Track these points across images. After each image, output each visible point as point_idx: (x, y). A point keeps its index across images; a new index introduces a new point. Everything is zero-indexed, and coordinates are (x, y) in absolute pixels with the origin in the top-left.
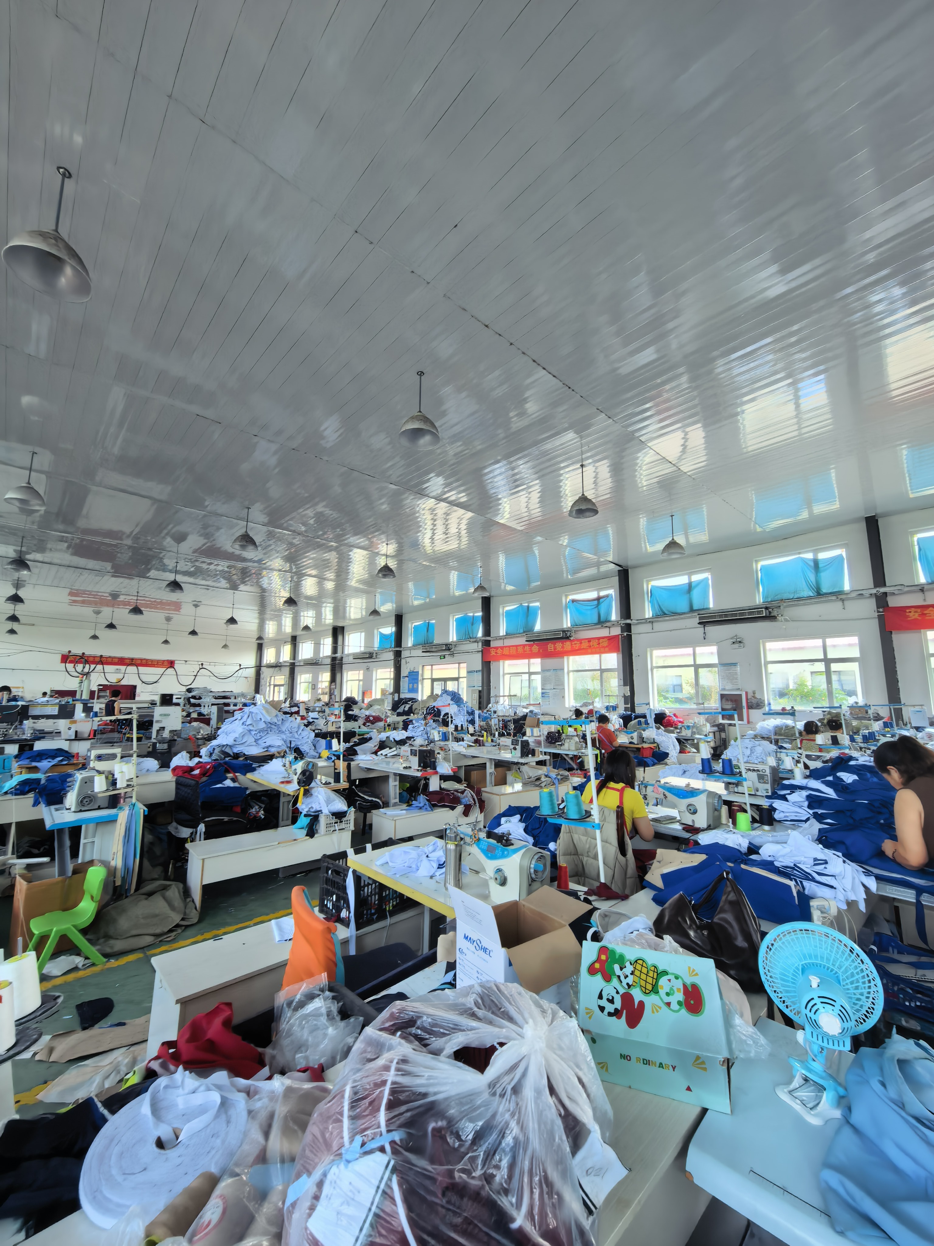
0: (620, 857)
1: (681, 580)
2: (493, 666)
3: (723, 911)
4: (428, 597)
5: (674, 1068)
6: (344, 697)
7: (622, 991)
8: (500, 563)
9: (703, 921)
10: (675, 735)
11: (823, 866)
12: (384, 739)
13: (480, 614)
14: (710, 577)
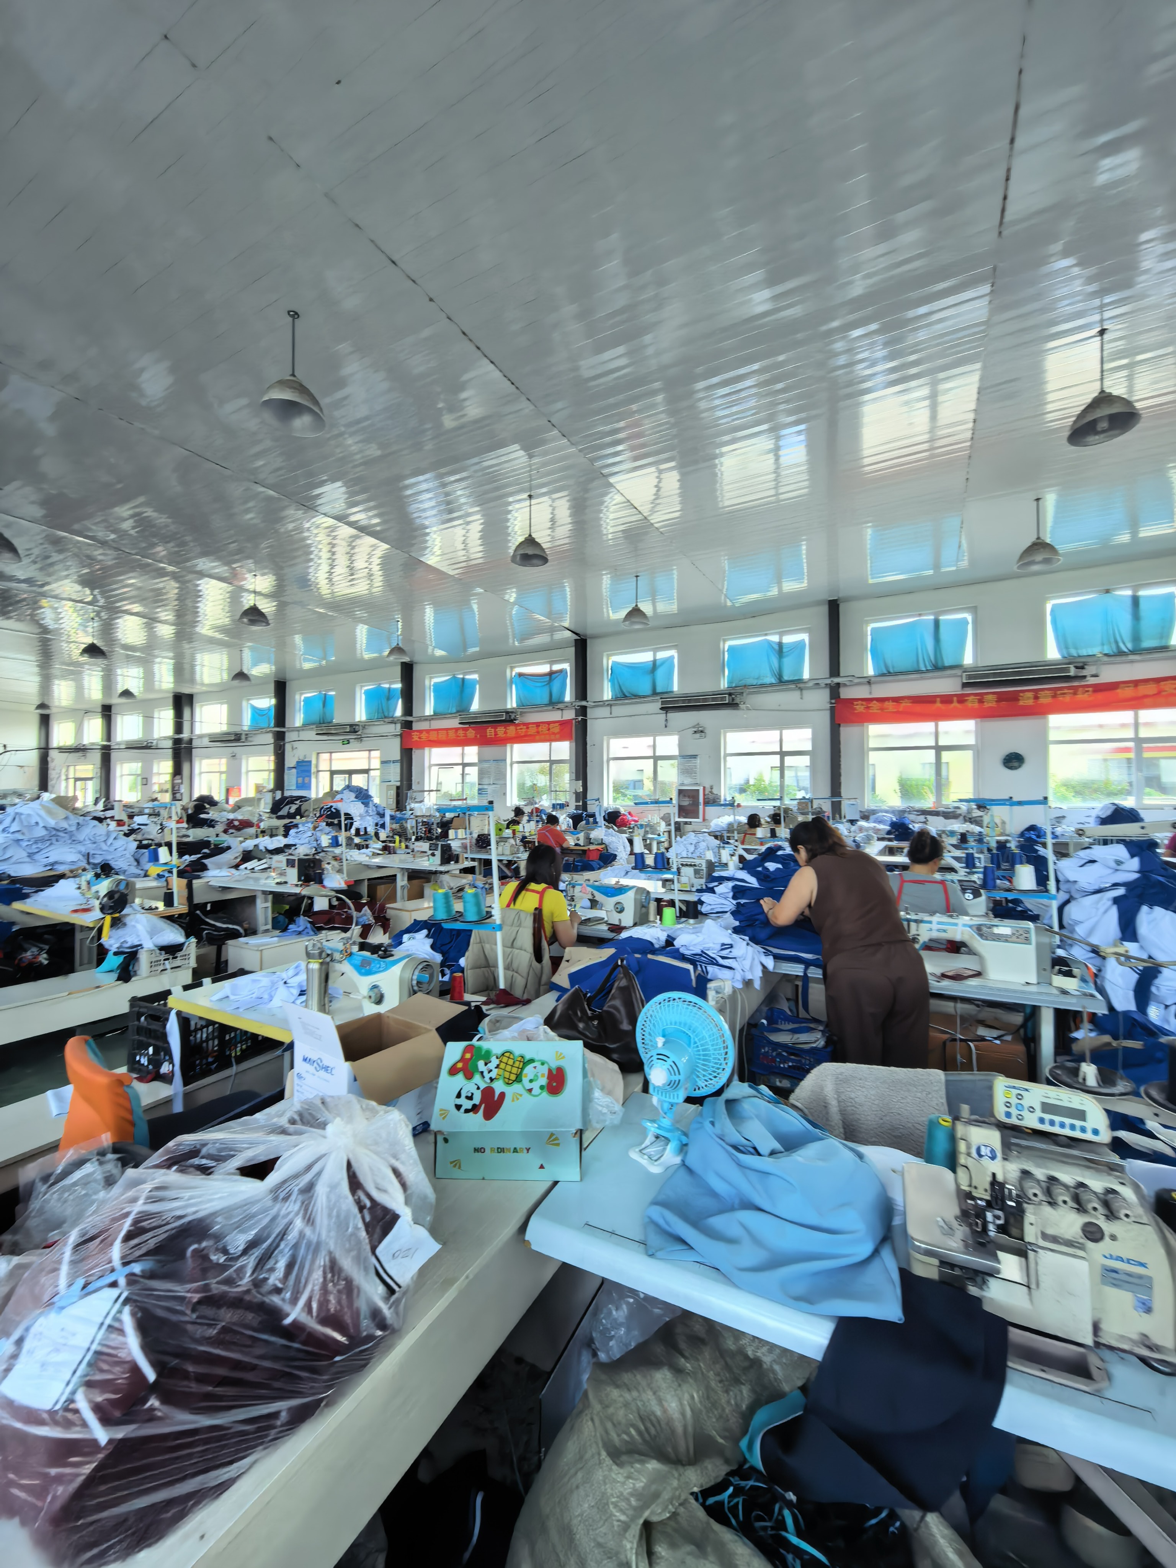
0: (535, 963)
1: (644, 657)
2: (416, 754)
3: (613, 998)
4: (324, 659)
5: (528, 1150)
6: (196, 795)
7: (483, 1086)
8: (427, 618)
9: (595, 1011)
10: (627, 835)
11: (729, 950)
12: (251, 848)
13: (399, 686)
14: (676, 655)
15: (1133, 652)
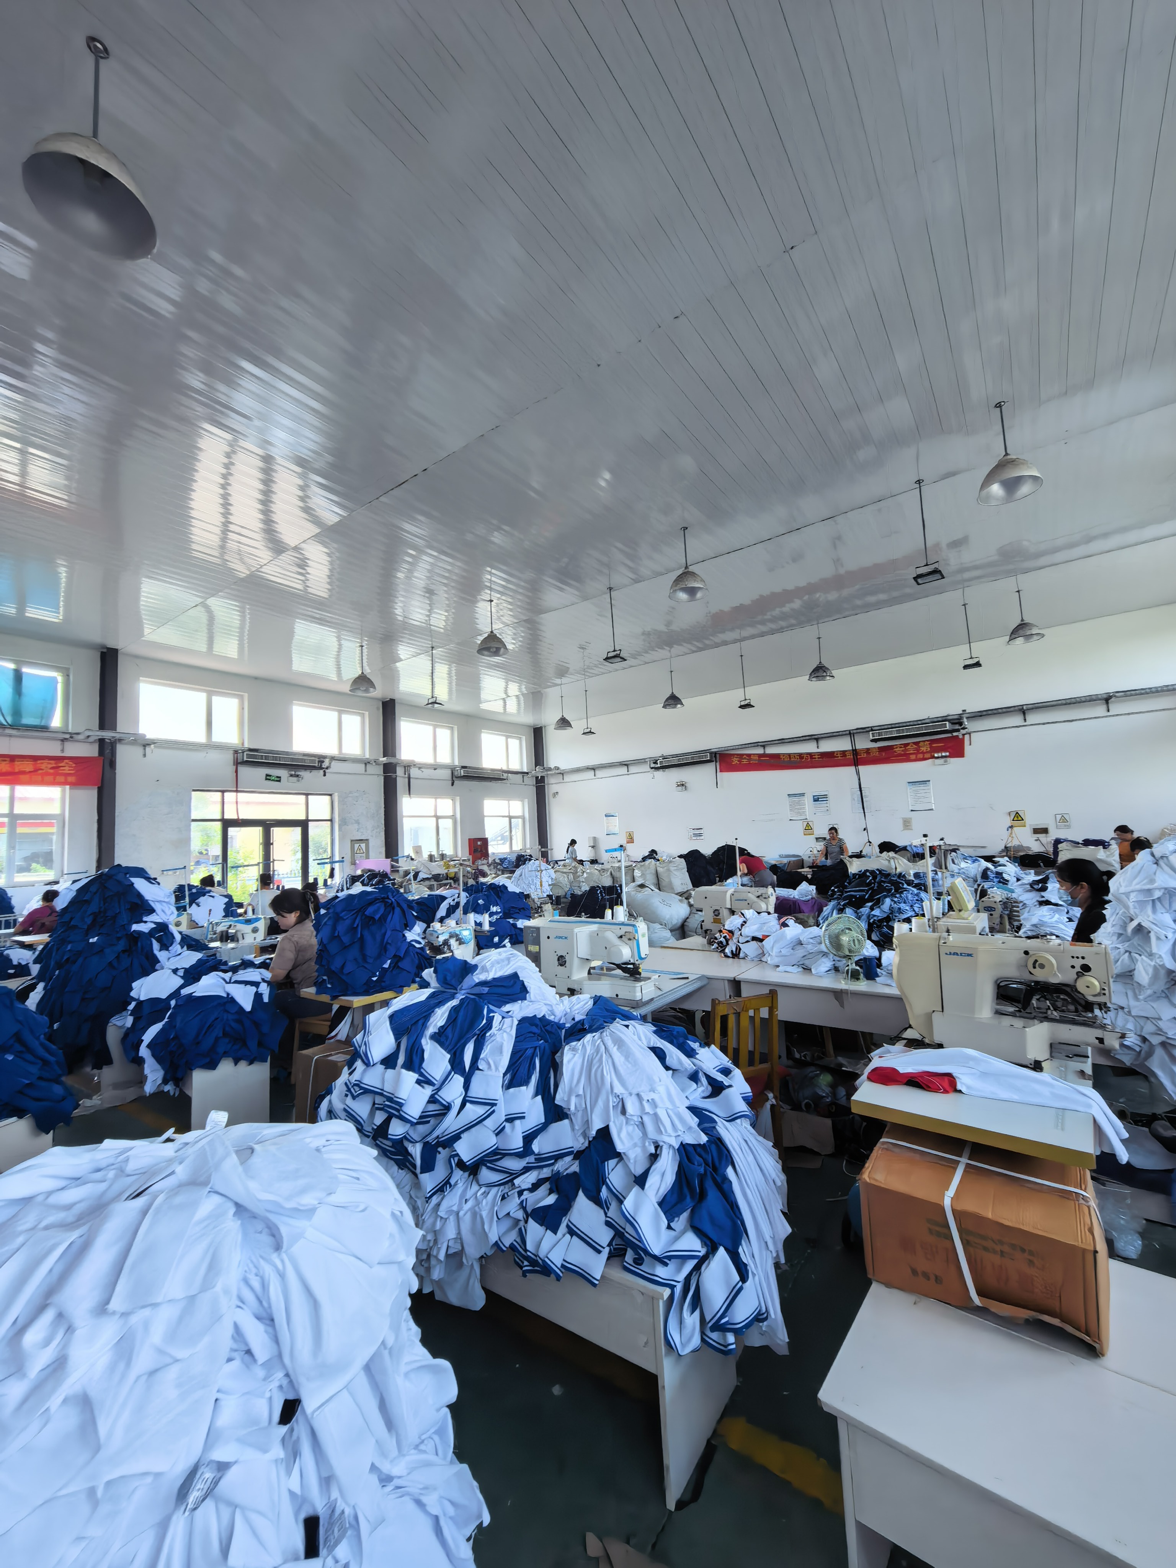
15: (11, 727)
